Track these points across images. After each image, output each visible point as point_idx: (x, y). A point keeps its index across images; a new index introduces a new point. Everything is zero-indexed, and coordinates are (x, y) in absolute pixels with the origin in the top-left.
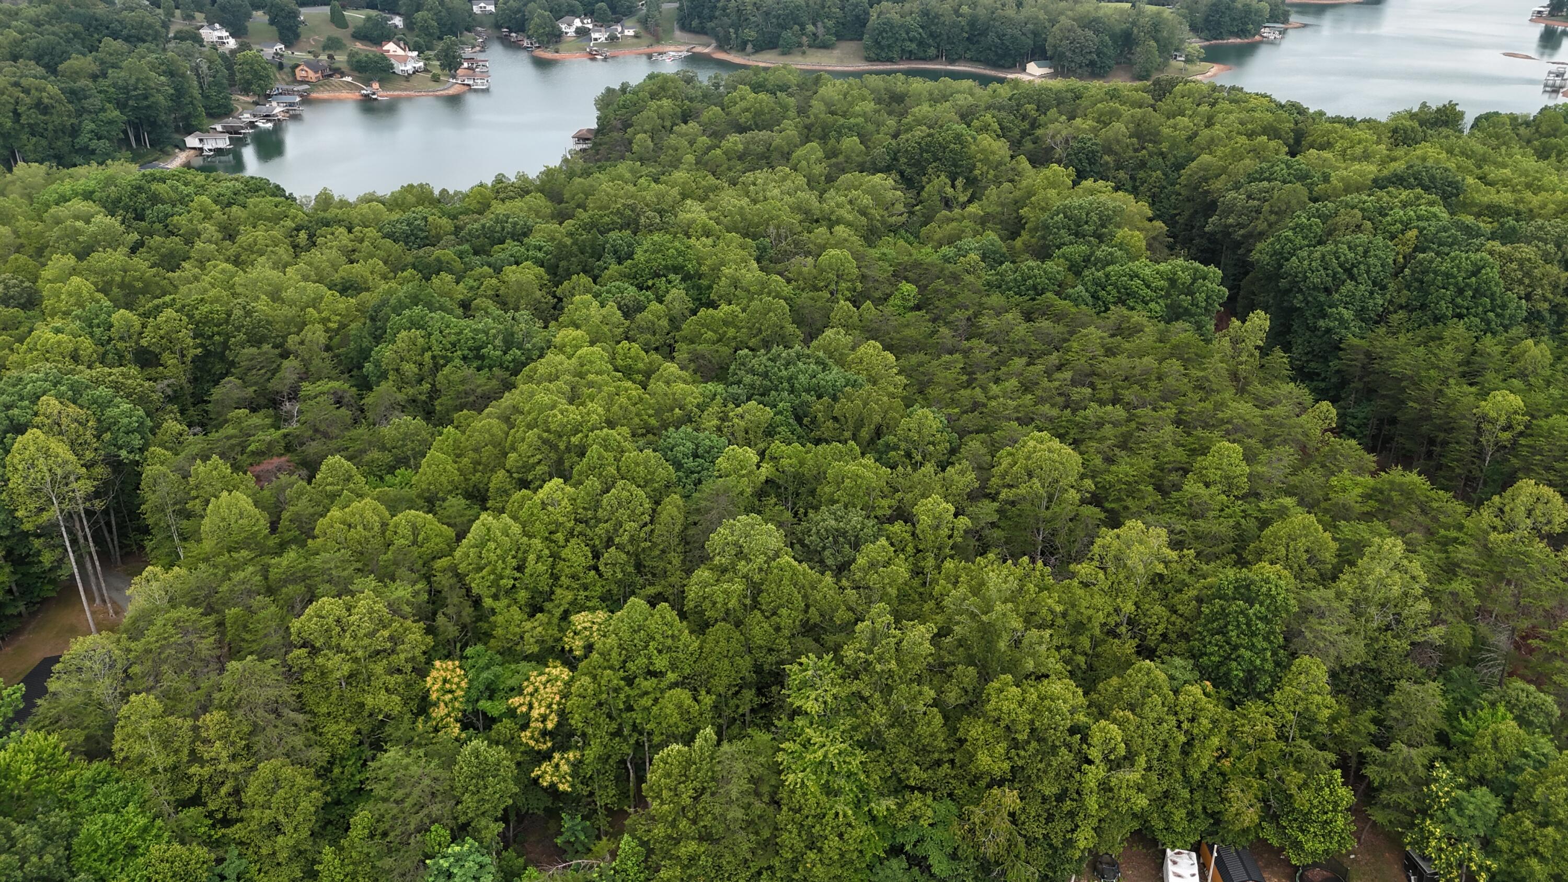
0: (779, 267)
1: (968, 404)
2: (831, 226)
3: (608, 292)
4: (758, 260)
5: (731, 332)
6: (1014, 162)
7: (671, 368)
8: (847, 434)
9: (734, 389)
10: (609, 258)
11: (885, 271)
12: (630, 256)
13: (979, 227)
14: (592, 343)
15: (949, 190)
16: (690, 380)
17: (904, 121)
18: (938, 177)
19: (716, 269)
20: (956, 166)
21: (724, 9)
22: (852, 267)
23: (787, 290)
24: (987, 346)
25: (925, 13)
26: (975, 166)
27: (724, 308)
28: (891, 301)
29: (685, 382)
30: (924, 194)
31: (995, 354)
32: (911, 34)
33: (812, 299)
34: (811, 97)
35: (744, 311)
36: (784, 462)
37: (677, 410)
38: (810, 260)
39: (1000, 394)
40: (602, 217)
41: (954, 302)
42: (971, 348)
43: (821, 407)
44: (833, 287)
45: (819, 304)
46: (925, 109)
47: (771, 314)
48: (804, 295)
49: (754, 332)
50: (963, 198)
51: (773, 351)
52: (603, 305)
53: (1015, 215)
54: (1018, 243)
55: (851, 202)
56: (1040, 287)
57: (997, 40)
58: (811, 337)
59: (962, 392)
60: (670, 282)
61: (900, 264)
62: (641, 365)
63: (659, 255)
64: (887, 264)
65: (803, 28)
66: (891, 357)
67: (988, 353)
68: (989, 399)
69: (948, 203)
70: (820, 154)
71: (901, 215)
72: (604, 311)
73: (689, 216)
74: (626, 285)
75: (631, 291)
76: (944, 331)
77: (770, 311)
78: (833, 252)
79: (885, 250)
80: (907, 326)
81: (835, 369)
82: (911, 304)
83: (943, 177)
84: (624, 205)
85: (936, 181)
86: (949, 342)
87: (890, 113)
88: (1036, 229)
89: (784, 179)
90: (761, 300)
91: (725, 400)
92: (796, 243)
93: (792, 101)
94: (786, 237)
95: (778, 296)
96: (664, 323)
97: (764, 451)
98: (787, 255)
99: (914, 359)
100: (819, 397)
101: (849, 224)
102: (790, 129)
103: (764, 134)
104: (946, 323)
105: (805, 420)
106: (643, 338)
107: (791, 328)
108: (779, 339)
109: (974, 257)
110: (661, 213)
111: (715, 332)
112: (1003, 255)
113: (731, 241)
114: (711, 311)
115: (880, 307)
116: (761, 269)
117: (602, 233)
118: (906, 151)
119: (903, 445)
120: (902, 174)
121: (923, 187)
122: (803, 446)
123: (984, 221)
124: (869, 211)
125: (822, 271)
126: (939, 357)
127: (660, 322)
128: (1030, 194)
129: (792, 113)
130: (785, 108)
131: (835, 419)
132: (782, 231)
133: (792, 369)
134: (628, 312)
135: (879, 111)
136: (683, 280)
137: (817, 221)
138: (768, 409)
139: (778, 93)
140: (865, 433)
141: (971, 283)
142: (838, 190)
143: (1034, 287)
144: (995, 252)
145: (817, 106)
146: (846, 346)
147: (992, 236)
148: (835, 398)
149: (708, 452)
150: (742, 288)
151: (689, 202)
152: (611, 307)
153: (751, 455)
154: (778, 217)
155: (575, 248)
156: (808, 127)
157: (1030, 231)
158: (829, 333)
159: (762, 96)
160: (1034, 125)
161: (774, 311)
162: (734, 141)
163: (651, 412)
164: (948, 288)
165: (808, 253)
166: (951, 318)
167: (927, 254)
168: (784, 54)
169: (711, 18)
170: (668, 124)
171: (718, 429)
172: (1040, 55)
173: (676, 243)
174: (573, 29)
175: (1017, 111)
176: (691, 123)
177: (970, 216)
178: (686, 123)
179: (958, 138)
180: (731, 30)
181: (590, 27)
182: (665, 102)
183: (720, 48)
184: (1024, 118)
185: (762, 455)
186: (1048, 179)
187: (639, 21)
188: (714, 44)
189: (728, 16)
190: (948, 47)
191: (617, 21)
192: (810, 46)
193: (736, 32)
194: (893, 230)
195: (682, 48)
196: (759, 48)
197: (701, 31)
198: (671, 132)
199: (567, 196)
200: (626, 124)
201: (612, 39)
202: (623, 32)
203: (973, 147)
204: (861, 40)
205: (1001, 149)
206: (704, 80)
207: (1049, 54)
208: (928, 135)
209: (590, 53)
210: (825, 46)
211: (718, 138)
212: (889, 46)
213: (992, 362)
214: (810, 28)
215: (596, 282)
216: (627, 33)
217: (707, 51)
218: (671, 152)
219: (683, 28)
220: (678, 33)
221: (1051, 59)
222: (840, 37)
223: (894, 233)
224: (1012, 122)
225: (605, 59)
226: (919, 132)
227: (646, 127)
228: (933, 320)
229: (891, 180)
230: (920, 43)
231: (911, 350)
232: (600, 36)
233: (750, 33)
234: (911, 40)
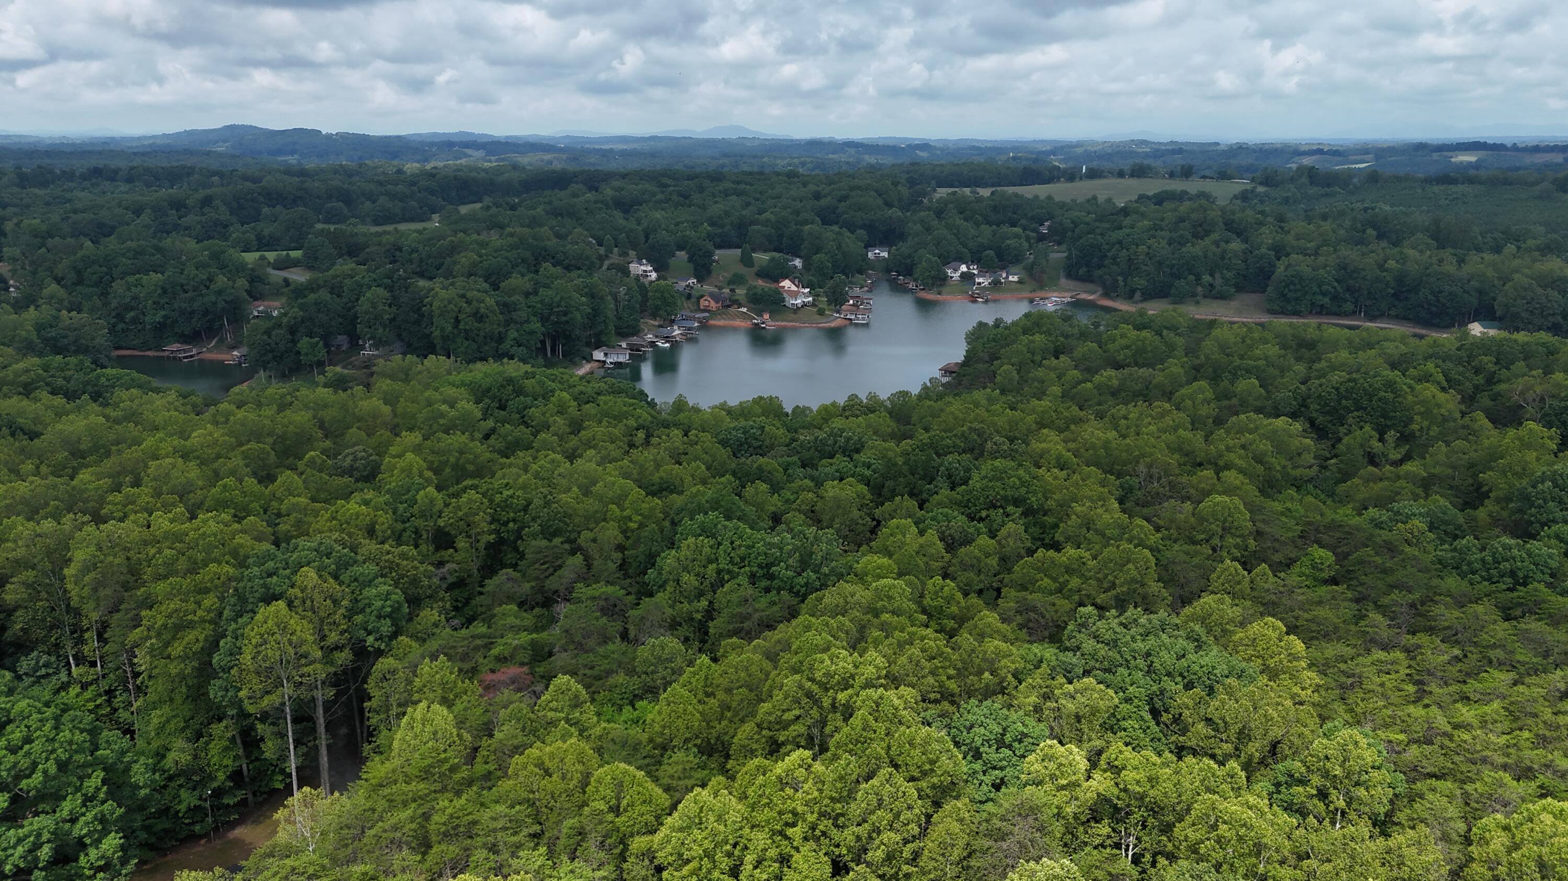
0: (1146, 511)
1: (1418, 730)
2: (1218, 470)
3: (933, 519)
4: (1121, 502)
5: (1075, 582)
6: (1467, 419)
7: (990, 618)
8: (1228, 747)
9: (1069, 657)
10: (940, 481)
11: (1289, 529)
12: (965, 482)
13: (1420, 491)
14: (900, 575)
15: (1376, 445)
16: (1011, 636)
17: (1317, 366)
18: (1361, 428)
19: (1064, 506)
20: (1385, 417)
21: (1114, 258)
22: (1244, 519)
23: (1154, 538)
24: (1443, 646)
25: (1343, 267)
26: (1411, 420)
27: (1070, 552)
28: (1296, 568)
29: (1005, 639)
30: (1341, 447)
31: (1457, 659)
32: (1324, 288)
33: (1187, 553)
34: (1202, 339)
35: (1094, 558)
36: (1129, 775)
37: (987, 674)
38: (1188, 506)
39: (1475, 722)
40: (943, 439)
41: (1390, 579)
42: (1419, 647)
43: (1191, 703)
44: (1216, 541)
45: (1196, 560)
46: (1344, 355)
47: (1130, 566)
48: (1176, 547)
49: (1105, 585)
50: (1395, 456)
51: (1128, 614)
52: (922, 533)
53: (1471, 481)
54: (1482, 513)
55: (1243, 447)
56: (1521, 575)
57: (1430, 297)
58: (1185, 601)
59: (1411, 709)
60: (1008, 516)
61: (1310, 523)
62: (954, 609)
63: (999, 484)
64: (1293, 522)
65: (1198, 278)
66: (1298, 645)
67: (1446, 657)
68: (1456, 727)
69: (1372, 459)
70: (1209, 394)
71: (1310, 467)
72: (922, 540)
73: (1044, 445)
74: (956, 513)
75: (960, 521)
76: (1376, 617)
77: (1128, 561)
78: (1219, 498)
79: (1289, 505)
80: (1320, 603)
81: (1215, 651)
82: (1325, 575)
83: (1367, 428)
84: (970, 428)
85: (1358, 433)
86: (1385, 634)
87: (1298, 359)
88: (1508, 499)
89: (1162, 415)
90: (1118, 547)
91: (1053, 669)
92: (1172, 485)
93: (1180, 341)
94: (1159, 479)
95: (1141, 544)
96: (993, 562)
97: (1100, 753)
98: (1158, 498)
99: (1331, 650)
100: (1189, 686)
101: (1241, 471)
102: (1175, 367)
103: (1144, 372)
104: (1378, 607)
105: (1165, 717)
106: (963, 577)
107: (1155, 587)
108: (1139, 600)
109: (1419, 524)
110: (1012, 440)
111: (1054, 580)
112: (1459, 527)
113: (1089, 476)
114: (1051, 553)
115: (1282, 575)
116: (1124, 511)
117: (939, 455)
118: (1320, 396)
119: (1316, 780)
120: (1312, 423)
121: (1339, 440)
122: (1159, 755)
123: (1426, 485)
124: (1266, 459)
125: (1202, 520)
126: (1368, 651)
127: (988, 561)
128: (1493, 456)
129: (1179, 352)
130: (1172, 347)
131: (1209, 721)
132: (1154, 471)
133: (1152, 640)
134: (951, 545)
135: (1284, 356)
136: (1025, 514)
137: (1200, 464)
138: (1111, 692)
139: (1165, 332)
140: (1254, 749)
141: (1415, 558)
142: (1228, 432)
143: (1513, 574)
144: (1447, 523)
145: (1209, 346)
146: (1232, 621)
147: (1441, 502)
148: (1211, 691)
149: (1020, 742)
150: (1096, 531)
151: (1045, 431)
152: (932, 535)
153: (1078, 757)
154: (1151, 454)
155: (905, 468)
156: (1197, 368)
157: (1498, 500)
158: (1208, 600)
159: (1145, 333)
160: (1491, 380)
161: (1135, 562)
162: (1108, 375)
163: (952, 672)
164: (1379, 560)
165: (1184, 499)
166: (1385, 600)
167: (1345, 514)
168: (1175, 303)
169: (1100, 266)
170: (1038, 358)
171: (1037, 709)
172: (1486, 314)
173: (1021, 472)
174: (958, 274)
175: (1469, 364)
176: (1063, 358)
177: (1408, 476)
178: (1057, 358)
179: (1390, 385)
180: (1120, 278)
181: (976, 272)
182: (1037, 337)
183: (1106, 295)
184: (1477, 372)
185: (1094, 759)
186: (1520, 439)
187: (1025, 268)
188: (1100, 291)
189: (1118, 265)
190: (1369, 303)
191: (1003, 268)
192: (1205, 297)
193: (1125, 280)
194: (1298, 485)
195: (1066, 294)
196: (1148, 296)
197: (1087, 279)
198: (1040, 366)
199: (915, 418)
200: (994, 357)
201: (996, 284)
202: (1007, 277)
203: (1410, 397)
204: (1264, 292)
205: (1449, 402)
206: (1083, 319)
207: (1498, 314)
208: (1349, 380)
209: (972, 296)
210: (1222, 297)
211: (1091, 372)
212: (1297, 299)
213: (1454, 670)
214: (1207, 278)
215: (921, 508)
216: (1011, 278)
217: (1091, 297)
218: (1036, 384)
219: (1069, 276)
220: (1063, 281)
221: (1501, 319)
222: (1240, 289)
223: (1299, 488)
224: (1461, 374)
225: (986, 301)
226: (1336, 377)
227: (1014, 360)
228: (1357, 601)
229: (1298, 426)
230: (1335, 298)
231: (1326, 636)
232: (983, 281)
233: (1140, 282)
234: (1324, 294)
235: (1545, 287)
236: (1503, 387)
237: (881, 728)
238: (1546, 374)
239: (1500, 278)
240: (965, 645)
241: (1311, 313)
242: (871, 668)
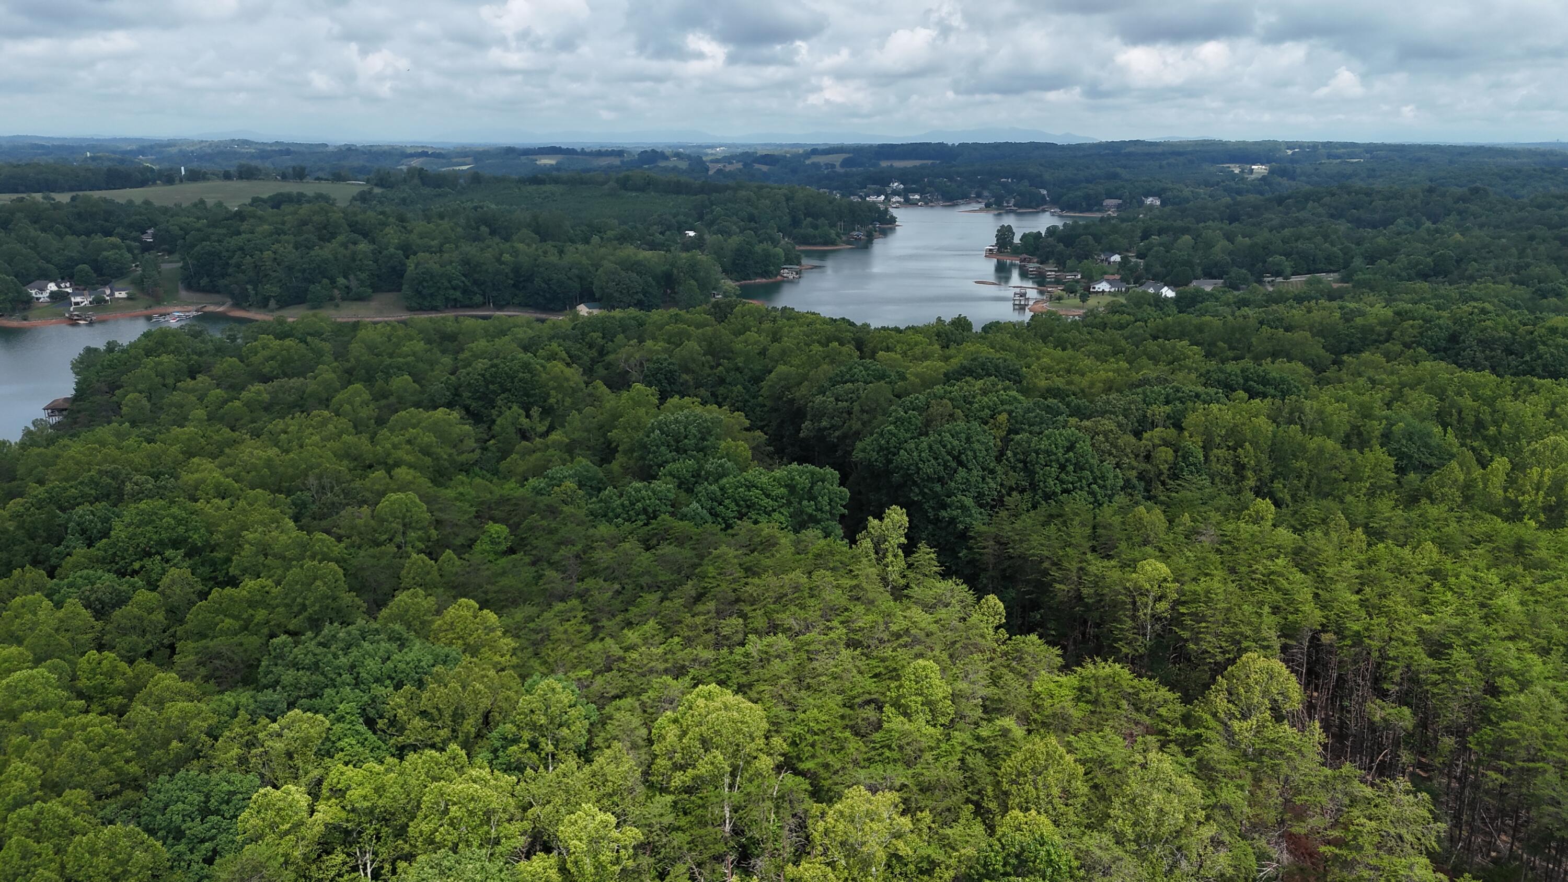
0: (324, 523)
1: (600, 662)
2: (389, 469)
3: (70, 586)
4: (296, 519)
5: (261, 614)
6: (590, 387)
7: (168, 679)
8: (444, 733)
9: (268, 695)
10: (72, 539)
11: (465, 512)
12: (106, 534)
13: (566, 456)
14: (37, 662)
15: (524, 421)
16: (196, 693)
17: (461, 356)
18: (510, 408)
19: (235, 537)
20: (528, 396)
21: (238, 266)
22: (422, 512)
23: (338, 549)
24: (606, 585)
25: (466, 262)
26: (548, 395)
27: (250, 584)
28: (478, 547)
29: (190, 698)
30: (496, 428)
31: (618, 593)
32: (454, 282)
33: (373, 557)
34: (349, 342)
35: (278, 583)
36: (354, 794)
37: (175, 744)
38: (365, 510)
39: (639, 642)
40: (65, 489)
41: (556, 538)
42: (587, 590)
43: (403, 701)
44: (399, 539)
45: (384, 562)
46: (482, 343)
47: (318, 583)
48: (362, 553)
49: (295, 609)
50: (542, 428)
51: (326, 631)
52: (59, 605)
53: (602, 440)
54: (615, 466)
55: (409, 442)
56: (650, 510)
57: (543, 285)
58: (379, 604)
59: (591, 646)
60: (167, 561)
61: (482, 503)
62: (119, 682)
63: (149, 528)
64: (467, 505)
65: (333, 281)
66: (491, 616)
67: (610, 594)
68: (627, 649)
69: (524, 435)
70: (366, 396)
71: (473, 451)
72: (60, 614)
73: (196, 476)
74: (100, 572)
75: (107, 580)
76: (550, 573)
77: (315, 579)
78: (394, 496)
79: (461, 489)
80: (504, 573)
81: (418, 644)
82: (503, 547)
83: (515, 407)
84: (100, 472)
85: (508, 413)
86: (559, 587)
87: (444, 352)
88: (632, 450)
89: (324, 423)
90: (302, 567)
91: (253, 713)
92: (346, 493)
93: (327, 346)
94: (332, 488)
95: (325, 558)
96: (159, 616)
97: (319, 782)
98: (335, 508)
99: (519, 615)
100: (398, 686)
101: (411, 466)
102: (327, 373)
103: (295, 382)
104: (551, 564)
105: (381, 724)
106: (123, 643)
107: (347, 598)
108: (333, 615)
109: (570, 485)
110: (156, 476)
111: (236, 618)
112: (600, 482)
113: (256, 499)
114: (228, 590)
115: (466, 556)
116: (301, 528)
117: (63, 510)
118: (469, 384)
119: (527, 735)
120: (467, 409)
121: (494, 422)
122: (382, 763)
123: (570, 449)
124: (434, 450)
125: (382, 521)
126: (550, 606)
127: (153, 617)
128: (615, 416)
129: (328, 358)
130: (319, 354)
131: (423, 714)
132: (325, 481)
133: (355, 653)
134: (101, 610)
135: (430, 350)
136: (188, 555)
137: (370, 466)
138: (320, 717)
139: (309, 339)
140: (469, 726)
141: (573, 515)
142: (392, 430)
143: (645, 511)
144: (591, 479)
145: (356, 348)
146: (428, 611)
147: (583, 462)
148: (421, 684)
149: (228, 802)
150: (275, 556)
151: (196, 460)
152: (73, 604)
154: (320, 465)
155: (20, 534)
156: (349, 372)
157: (625, 453)
158: (402, 597)
159: (288, 342)
160: (602, 352)
161: (322, 578)
162: (256, 390)
163: (130, 754)
164: (545, 523)
165: (361, 503)
166: (556, 557)
167: (510, 488)
168: (314, 308)
169: (223, 276)
170: (170, 381)
171: (242, 760)
172: (588, 297)
173: (175, 510)
174: (46, 294)
175: (583, 339)
176: (200, 377)
177: (556, 445)
178: (194, 378)
179: (526, 366)
180: (249, 287)
181: (70, 290)
182: (165, 358)
183: (237, 305)
184: (591, 346)
185: (314, 793)
186: (632, 399)
187: (133, 282)
188: (230, 302)
189: (244, 272)
190: (495, 293)
191: (105, 284)
192: (343, 299)
193: (255, 289)
194: (466, 469)
195: (190, 308)
196: (284, 303)
197: (212, 289)
198: (175, 388)
199: (21, 470)
200: (114, 387)
201: (99, 302)
202: (112, 294)
203: (544, 375)
204: (400, 290)
205: (574, 375)
206: (216, 334)
207: (597, 296)
208: (492, 366)
209: (70, 319)
210: (360, 298)
211: (235, 388)
212: (432, 295)
213: (617, 603)
214: (341, 281)
215: (51, 575)
216: (117, 295)
217: (221, 309)
218: (174, 409)
219: (189, 287)
220: (183, 294)
221: (599, 300)
222: (376, 289)
223: (467, 472)
224: (579, 350)
225: (91, 323)
226: (481, 364)
227: (140, 387)
228: (534, 564)
229: (455, 415)
230: (465, 291)
231: (515, 603)
232: (83, 300)
233: (271, 289)
234: (454, 289)
235: (627, 270)
236: (611, 357)
237: (47, 848)
238: (640, 342)
239: (592, 265)
240: (141, 719)
241: (446, 307)
242: (19, 784)
